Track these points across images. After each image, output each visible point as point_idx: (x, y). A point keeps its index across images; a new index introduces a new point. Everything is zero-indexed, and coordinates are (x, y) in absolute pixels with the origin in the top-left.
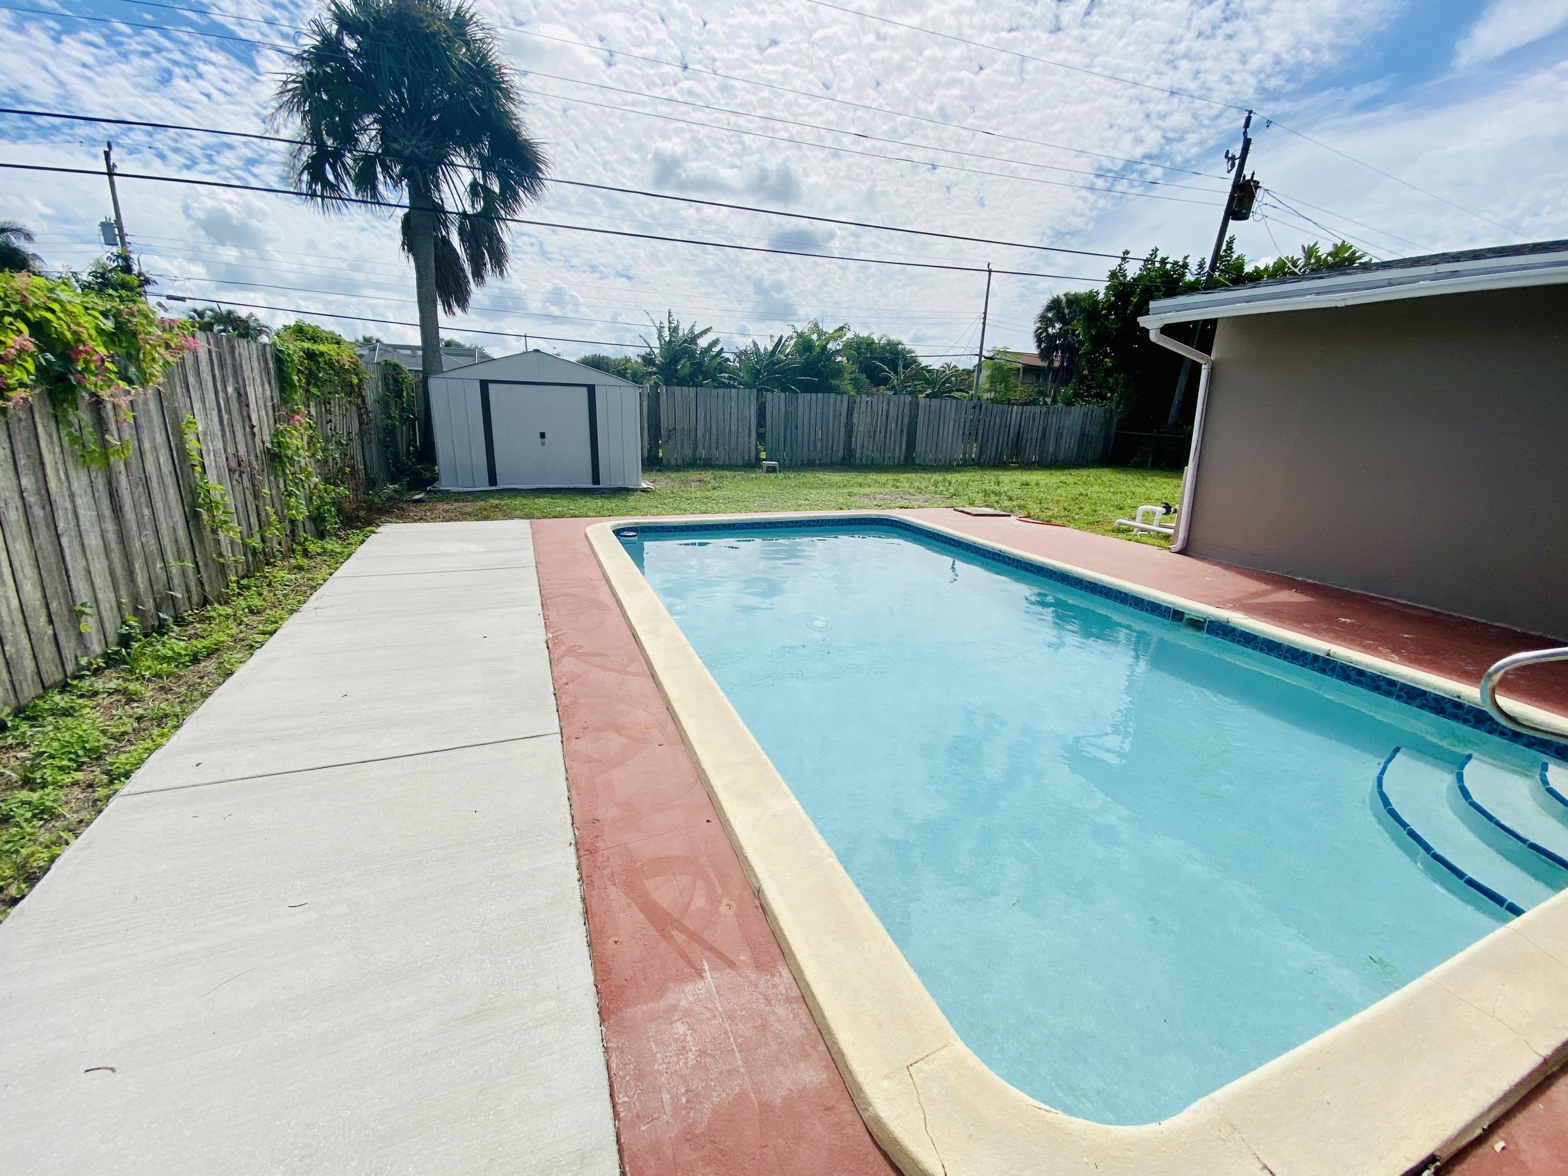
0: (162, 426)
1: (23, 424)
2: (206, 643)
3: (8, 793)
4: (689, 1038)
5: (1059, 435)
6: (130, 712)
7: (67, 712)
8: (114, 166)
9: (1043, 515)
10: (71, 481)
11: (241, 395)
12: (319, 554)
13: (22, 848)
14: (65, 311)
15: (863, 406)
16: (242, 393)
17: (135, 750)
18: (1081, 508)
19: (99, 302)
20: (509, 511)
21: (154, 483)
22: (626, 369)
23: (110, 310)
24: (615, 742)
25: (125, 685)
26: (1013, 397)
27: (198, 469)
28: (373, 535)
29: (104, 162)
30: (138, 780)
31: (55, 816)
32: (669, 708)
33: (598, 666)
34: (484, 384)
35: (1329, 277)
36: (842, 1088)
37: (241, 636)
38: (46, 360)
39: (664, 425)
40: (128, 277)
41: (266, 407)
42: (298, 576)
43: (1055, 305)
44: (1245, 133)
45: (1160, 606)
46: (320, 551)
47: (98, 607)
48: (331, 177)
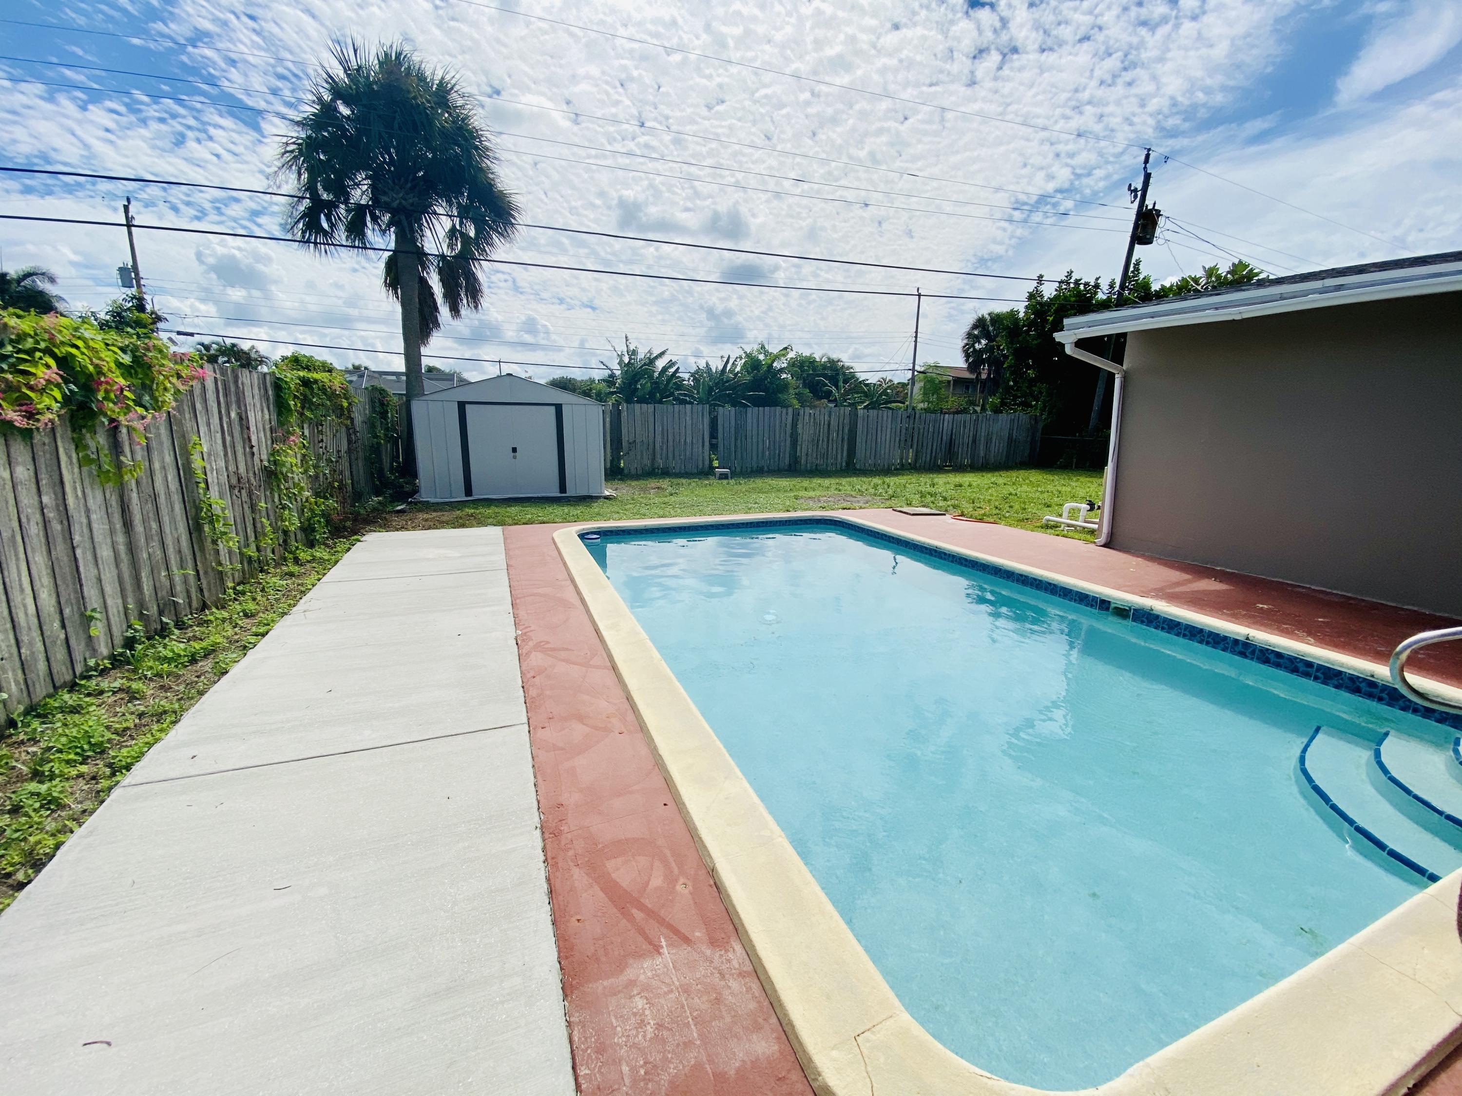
0: (171, 448)
1: (47, 447)
2: (204, 644)
3: (19, 785)
4: (647, 1012)
5: (988, 441)
6: (133, 709)
7: (75, 710)
8: (133, 218)
9: (976, 513)
10: (88, 499)
11: (243, 420)
12: (308, 562)
13: (30, 836)
14: (88, 347)
15: (807, 418)
16: (244, 417)
17: (136, 744)
18: (1011, 507)
19: (119, 339)
20: (483, 519)
21: (162, 499)
22: (591, 390)
23: (128, 346)
24: (578, 731)
25: (129, 684)
26: (945, 406)
27: (203, 485)
28: (359, 543)
29: (124, 214)
30: (139, 772)
31: (62, 807)
32: (629, 698)
33: (564, 660)
34: (462, 406)
35: (1227, 293)
36: (793, 1059)
37: (236, 637)
38: (70, 390)
39: (625, 439)
40: (142, 315)
41: (264, 429)
42: (289, 582)
43: (980, 323)
44: (1145, 168)
45: (1087, 596)
46: (309, 558)
47: (107, 612)
48: (325, 225)
